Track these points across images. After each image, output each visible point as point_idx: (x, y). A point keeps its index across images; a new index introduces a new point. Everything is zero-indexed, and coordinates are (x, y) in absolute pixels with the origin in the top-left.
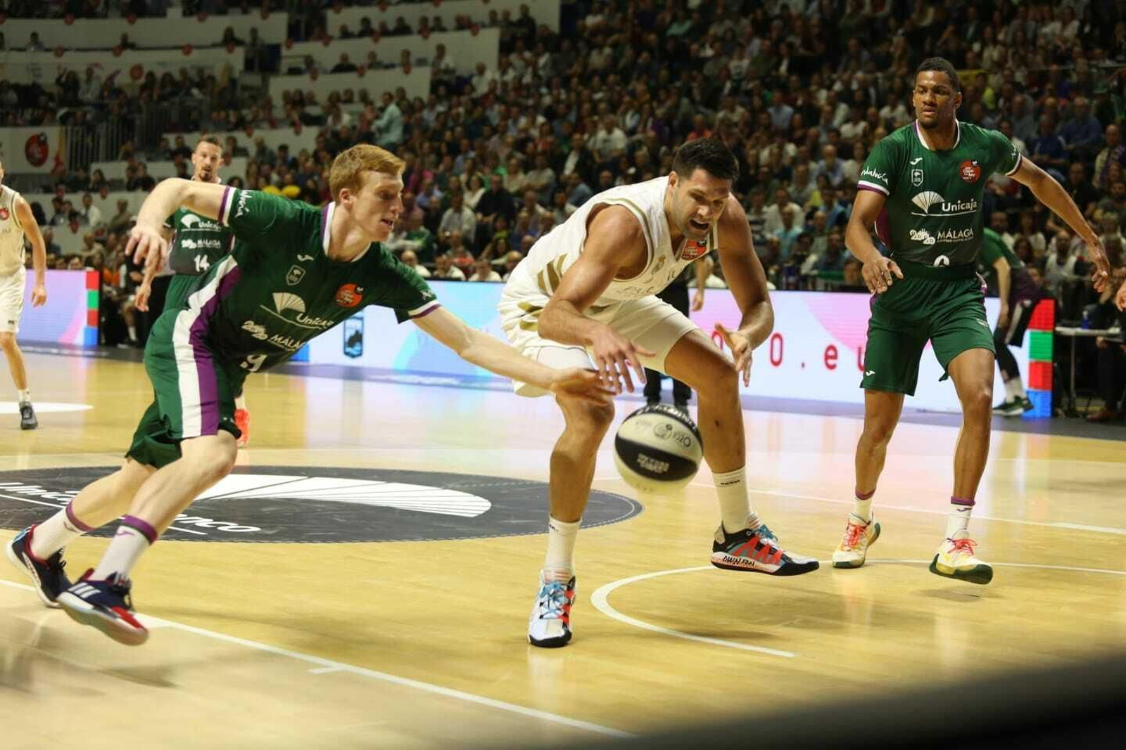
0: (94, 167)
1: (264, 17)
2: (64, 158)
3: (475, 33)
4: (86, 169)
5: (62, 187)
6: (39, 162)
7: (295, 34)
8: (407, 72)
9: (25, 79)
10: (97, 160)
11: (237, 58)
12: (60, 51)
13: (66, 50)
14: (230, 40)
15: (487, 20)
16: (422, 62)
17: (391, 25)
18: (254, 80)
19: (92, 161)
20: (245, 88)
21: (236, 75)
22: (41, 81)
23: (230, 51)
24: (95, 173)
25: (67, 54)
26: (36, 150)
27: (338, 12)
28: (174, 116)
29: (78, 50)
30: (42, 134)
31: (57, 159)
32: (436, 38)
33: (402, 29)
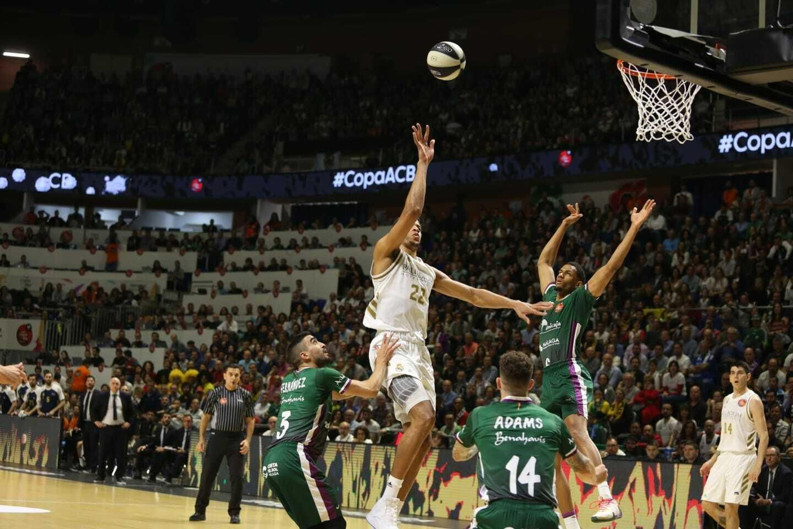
0: (63, 348)
1: (182, 254)
2: (43, 342)
3: (323, 272)
4: (58, 350)
5: (40, 361)
6: (26, 343)
7: (201, 266)
8: (276, 296)
9: (19, 287)
10: (65, 344)
11: (162, 281)
12: (44, 269)
13: (48, 269)
14: (157, 269)
15: (332, 264)
16: (286, 290)
17: (267, 264)
18: (173, 296)
19: (61, 344)
20: (167, 301)
21: (161, 292)
22: (30, 289)
23: (158, 276)
24: (62, 353)
25: (48, 272)
26: (24, 335)
27: (231, 253)
28: (118, 318)
29: (56, 269)
30: (29, 325)
31: (37, 342)
32: (297, 274)
33: (274, 267)
